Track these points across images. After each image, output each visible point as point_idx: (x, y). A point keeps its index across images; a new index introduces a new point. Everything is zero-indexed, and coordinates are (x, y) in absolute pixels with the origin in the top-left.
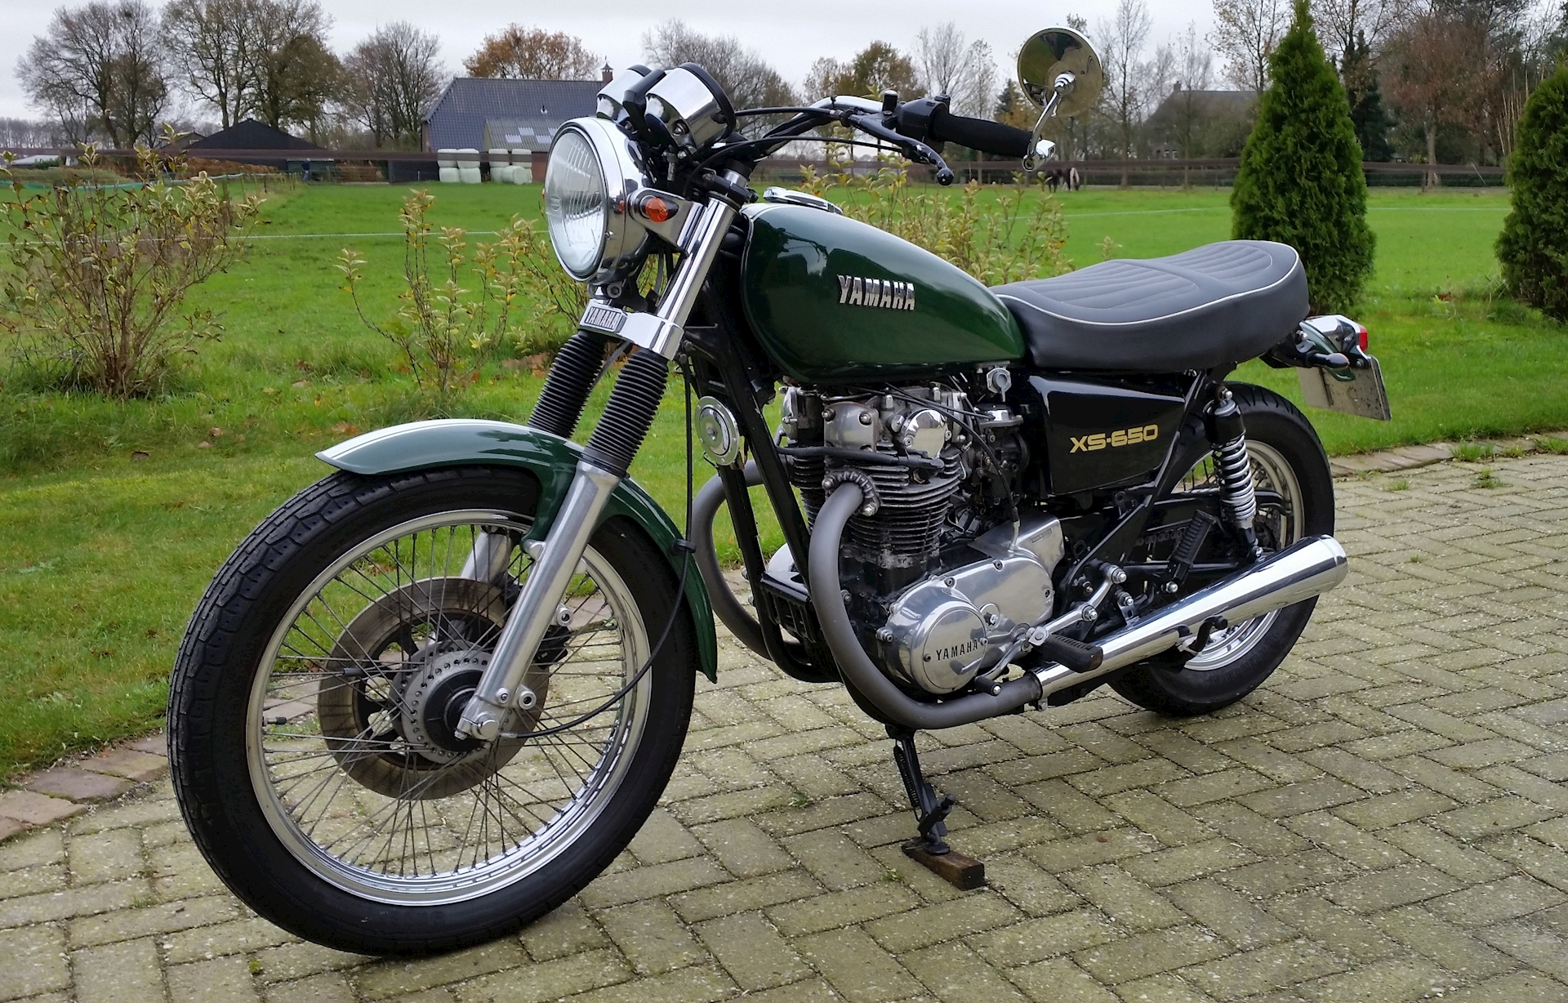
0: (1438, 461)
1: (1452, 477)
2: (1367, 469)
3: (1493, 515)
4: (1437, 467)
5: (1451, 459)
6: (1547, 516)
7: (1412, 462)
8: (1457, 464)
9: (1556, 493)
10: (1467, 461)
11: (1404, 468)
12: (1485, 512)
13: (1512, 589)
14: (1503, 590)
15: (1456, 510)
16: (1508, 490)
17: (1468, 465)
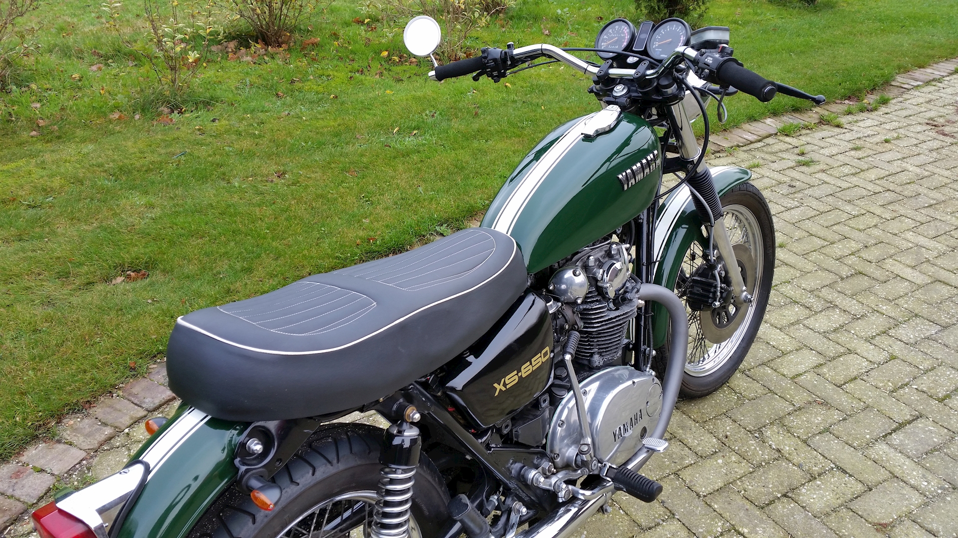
0: (770, 136)
1: (781, 151)
2: (732, 144)
3: (816, 195)
4: (770, 141)
5: (776, 134)
6: (848, 195)
7: (756, 137)
8: (781, 138)
9: (846, 170)
10: (787, 135)
11: (752, 143)
12: (809, 192)
13: (847, 277)
14: (842, 279)
15: (793, 190)
16: (818, 168)
17: (787, 139)
